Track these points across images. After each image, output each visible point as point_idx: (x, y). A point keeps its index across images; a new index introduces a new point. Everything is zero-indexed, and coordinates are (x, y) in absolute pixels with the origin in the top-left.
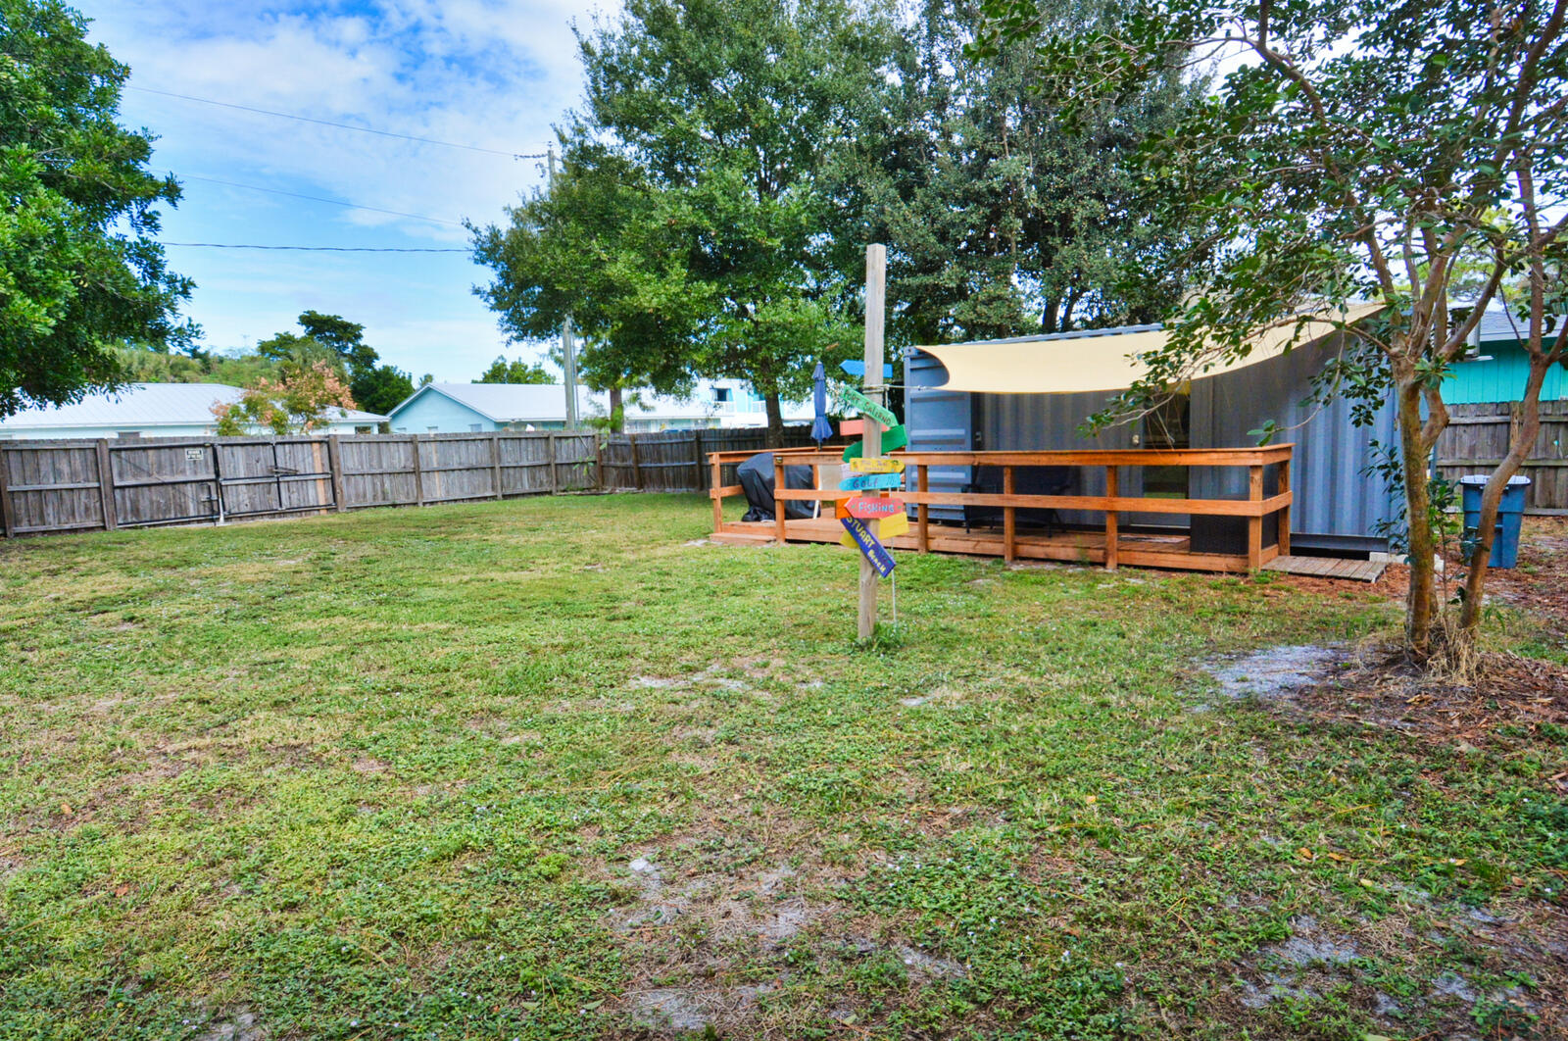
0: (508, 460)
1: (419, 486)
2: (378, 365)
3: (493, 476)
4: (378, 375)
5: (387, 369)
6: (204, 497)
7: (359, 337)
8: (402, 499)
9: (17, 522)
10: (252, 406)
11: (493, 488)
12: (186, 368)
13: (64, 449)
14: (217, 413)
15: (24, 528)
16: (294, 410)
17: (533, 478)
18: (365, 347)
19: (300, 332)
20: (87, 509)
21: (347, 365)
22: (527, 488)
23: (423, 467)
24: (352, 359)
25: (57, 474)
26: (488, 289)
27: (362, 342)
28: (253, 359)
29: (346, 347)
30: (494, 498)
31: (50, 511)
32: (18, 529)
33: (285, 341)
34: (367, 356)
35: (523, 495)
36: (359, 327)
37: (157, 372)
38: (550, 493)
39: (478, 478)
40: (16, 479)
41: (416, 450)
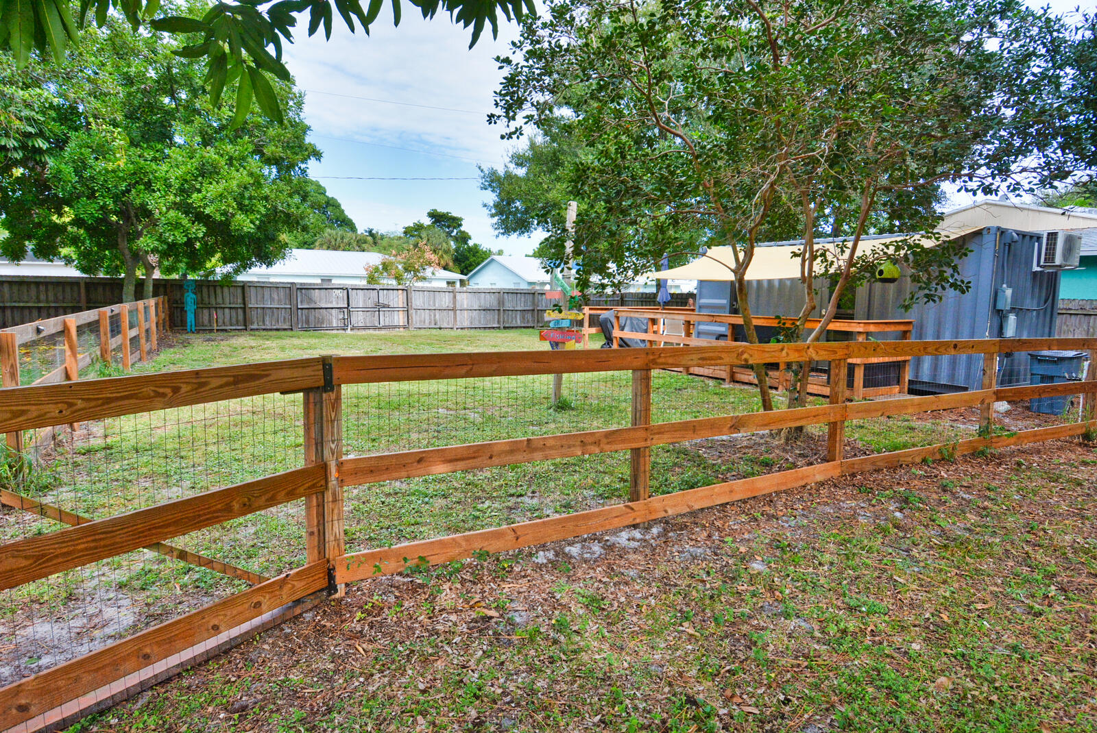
0: (508, 306)
1: (455, 318)
2: (471, 243)
3: (499, 315)
4: (470, 249)
5: (476, 245)
6: (341, 316)
7: (461, 225)
8: (446, 326)
9: (252, 323)
10: (386, 266)
11: (499, 322)
12: (365, 242)
13: (276, 287)
14: (367, 270)
15: (255, 326)
16: (406, 270)
17: (523, 318)
18: (464, 232)
19: (427, 221)
20: (285, 319)
21: (452, 243)
22: (519, 324)
23: (458, 307)
24: (456, 239)
25: (272, 300)
26: (492, 204)
27: (462, 229)
28: (400, 238)
29: (452, 231)
30: (499, 328)
31: (267, 318)
32: (253, 327)
33: (419, 227)
34: (464, 238)
35: (516, 327)
36: (461, 219)
37: (349, 244)
38: (533, 327)
39: (489, 316)
40: (253, 301)
41: (455, 297)
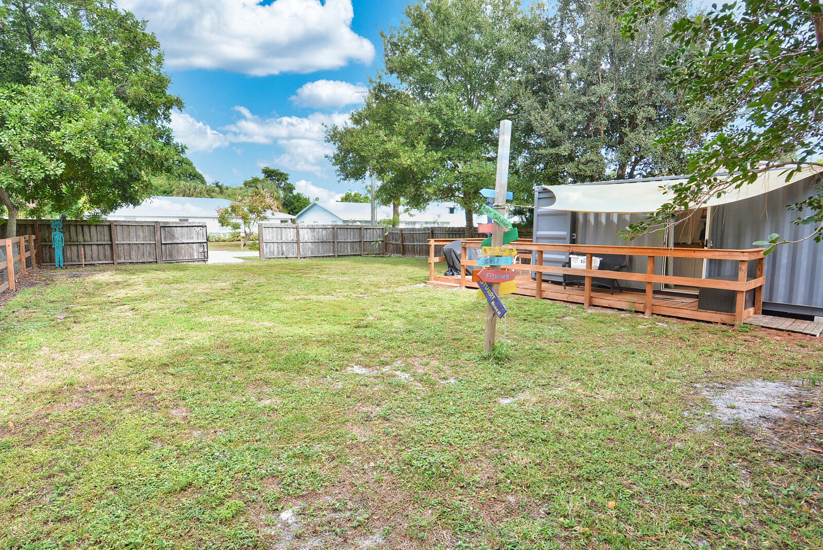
0: (341, 238)
1: (299, 249)
2: (295, 192)
3: (334, 246)
4: (294, 197)
5: (298, 194)
6: (202, 250)
7: (286, 179)
8: (291, 255)
9: (119, 258)
10: (234, 209)
11: (334, 252)
12: (213, 191)
13: (141, 225)
14: (218, 212)
15: (122, 261)
16: (251, 212)
17: (353, 248)
18: (289, 184)
19: (262, 176)
20: (150, 253)
21: (281, 192)
22: (349, 252)
23: (301, 240)
24: (284, 189)
25: (138, 237)
26: (332, 155)
27: (288, 182)
28: (241, 188)
29: (281, 184)
30: (334, 256)
31: (134, 253)
33: (256, 180)
34: (290, 188)
35: (347, 255)
36: (287, 175)
37: (201, 193)
38: (360, 255)
39: (326, 246)
40: (120, 238)
41: (298, 232)
